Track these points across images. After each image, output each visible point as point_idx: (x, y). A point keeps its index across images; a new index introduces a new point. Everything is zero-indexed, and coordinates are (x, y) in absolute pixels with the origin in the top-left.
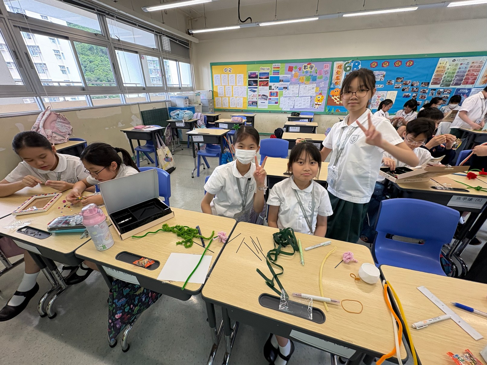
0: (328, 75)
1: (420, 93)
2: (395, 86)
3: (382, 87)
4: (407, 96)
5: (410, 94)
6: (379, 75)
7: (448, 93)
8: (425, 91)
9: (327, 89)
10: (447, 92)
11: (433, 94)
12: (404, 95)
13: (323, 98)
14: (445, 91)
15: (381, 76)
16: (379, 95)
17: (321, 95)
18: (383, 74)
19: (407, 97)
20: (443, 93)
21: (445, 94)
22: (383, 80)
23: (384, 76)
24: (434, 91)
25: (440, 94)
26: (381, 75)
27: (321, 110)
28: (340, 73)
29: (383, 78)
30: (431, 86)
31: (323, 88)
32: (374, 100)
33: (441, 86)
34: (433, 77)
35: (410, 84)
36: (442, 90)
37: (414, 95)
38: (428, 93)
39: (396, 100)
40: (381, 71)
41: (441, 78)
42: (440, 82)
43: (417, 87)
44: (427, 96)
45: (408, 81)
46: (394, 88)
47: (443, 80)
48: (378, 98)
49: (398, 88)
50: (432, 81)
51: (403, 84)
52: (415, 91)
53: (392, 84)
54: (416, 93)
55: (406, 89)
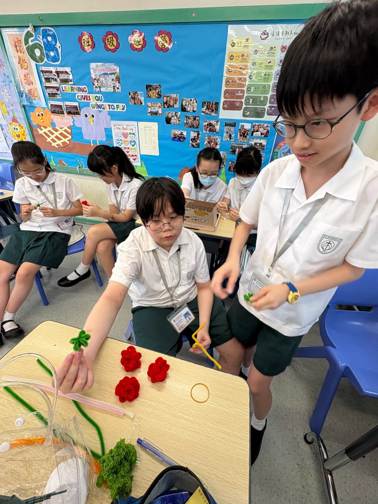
0: (7, 70)
1: (204, 132)
2: (149, 110)
3: (123, 109)
4: (180, 138)
5: (185, 133)
6: (107, 74)
7: (262, 134)
8: (214, 126)
10: (259, 133)
11: (230, 136)
12: (172, 136)
14: (256, 128)
16: (125, 131)
17: (18, 124)
18: (114, 74)
19: (181, 141)
20: (252, 135)
21: (257, 138)
22: (119, 90)
23: (118, 79)
24: (232, 129)
25: (246, 137)
26: (111, 74)
28: (26, 65)
29: (117, 85)
30: (225, 114)
31: (11, 103)
32: (118, 143)
33: (244, 115)
34: (224, 88)
35: (177, 106)
36: (248, 126)
37: (193, 134)
38: (220, 133)
39: (160, 146)
40: (107, 64)
41: (243, 91)
42: (241, 102)
43: (195, 114)
44: (219, 141)
45: (172, 95)
46: (149, 114)
47: (248, 99)
48: (124, 139)
49: (156, 113)
50: (222, 100)
51: (164, 104)
52: (192, 126)
53: (141, 103)
54: (197, 130)
55: (173, 118)
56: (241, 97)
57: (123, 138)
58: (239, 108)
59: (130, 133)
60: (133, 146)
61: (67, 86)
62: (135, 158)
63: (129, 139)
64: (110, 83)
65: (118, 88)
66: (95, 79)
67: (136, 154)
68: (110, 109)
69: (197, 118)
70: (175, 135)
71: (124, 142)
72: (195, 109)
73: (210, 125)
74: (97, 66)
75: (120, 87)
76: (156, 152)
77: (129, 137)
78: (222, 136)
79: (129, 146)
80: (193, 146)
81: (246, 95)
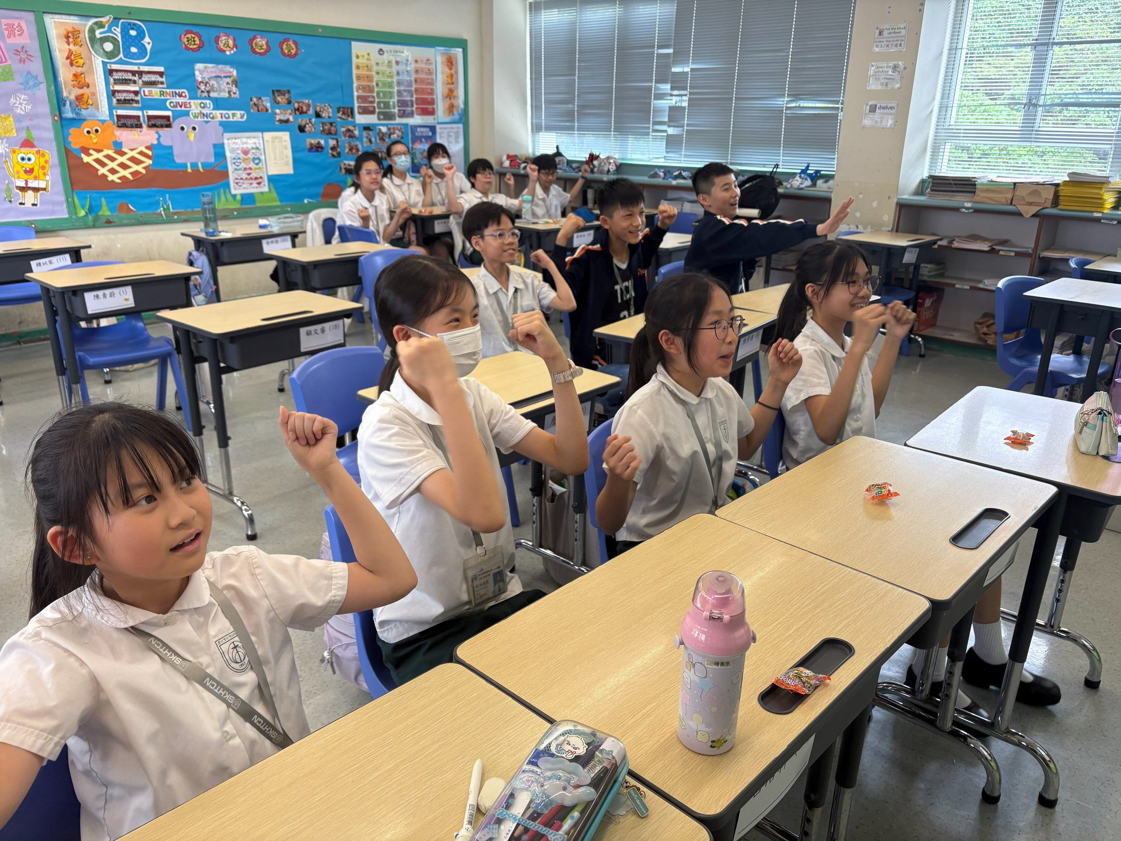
0: (37, 66)
1: (343, 138)
2: (278, 118)
3: (242, 118)
5: (322, 142)
6: (220, 77)
7: (399, 136)
8: (352, 132)
9: (47, 122)
10: (396, 135)
11: (370, 140)
12: (308, 146)
13: (42, 160)
14: (392, 131)
15: (228, 83)
16: (245, 146)
17: (34, 150)
18: (230, 77)
19: (318, 151)
20: (390, 137)
22: (237, 95)
23: (235, 83)
24: (371, 133)
26: (225, 77)
27: (53, 212)
28: (81, 61)
29: (234, 89)
30: (361, 119)
31: (30, 116)
32: (234, 163)
33: (379, 119)
34: (356, 94)
35: (311, 112)
36: (384, 129)
37: (332, 143)
38: (359, 139)
39: (296, 161)
40: (220, 66)
41: (373, 97)
42: (374, 107)
43: (331, 120)
44: (360, 147)
45: (304, 101)
46: (277, 123)
47: (379, 103)
48: (244, 156)
49: (287, 121)
50: (356, 105)
51: (295, 110)
52: (329, 133)
53: (267, 110)
54: (335, 137)
55: (307, 126)
56: (373, 102)
57: (242, 156)
58: (373, 112)
59: (253, 148)
60: (257, 164)
61: (153, 90)
62: (260, 180)
63: (250, 156)
64: (224, 86)
65: (235, 93)
66: (202, 82)
67: (261, 175)
68: (222, 118)
69: (334, 125)
70: (311, 144)
71: (243, 161)
72: (331, 115)
73: (349, 130)
74: (205, 67)
75: (238, 93)
76: (289, 170)
77: (251, 153)
78: (362, 142)
79: (252, 165)
80: (333, 156)
81: (377, 100)
